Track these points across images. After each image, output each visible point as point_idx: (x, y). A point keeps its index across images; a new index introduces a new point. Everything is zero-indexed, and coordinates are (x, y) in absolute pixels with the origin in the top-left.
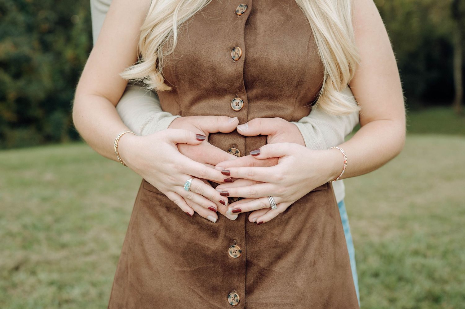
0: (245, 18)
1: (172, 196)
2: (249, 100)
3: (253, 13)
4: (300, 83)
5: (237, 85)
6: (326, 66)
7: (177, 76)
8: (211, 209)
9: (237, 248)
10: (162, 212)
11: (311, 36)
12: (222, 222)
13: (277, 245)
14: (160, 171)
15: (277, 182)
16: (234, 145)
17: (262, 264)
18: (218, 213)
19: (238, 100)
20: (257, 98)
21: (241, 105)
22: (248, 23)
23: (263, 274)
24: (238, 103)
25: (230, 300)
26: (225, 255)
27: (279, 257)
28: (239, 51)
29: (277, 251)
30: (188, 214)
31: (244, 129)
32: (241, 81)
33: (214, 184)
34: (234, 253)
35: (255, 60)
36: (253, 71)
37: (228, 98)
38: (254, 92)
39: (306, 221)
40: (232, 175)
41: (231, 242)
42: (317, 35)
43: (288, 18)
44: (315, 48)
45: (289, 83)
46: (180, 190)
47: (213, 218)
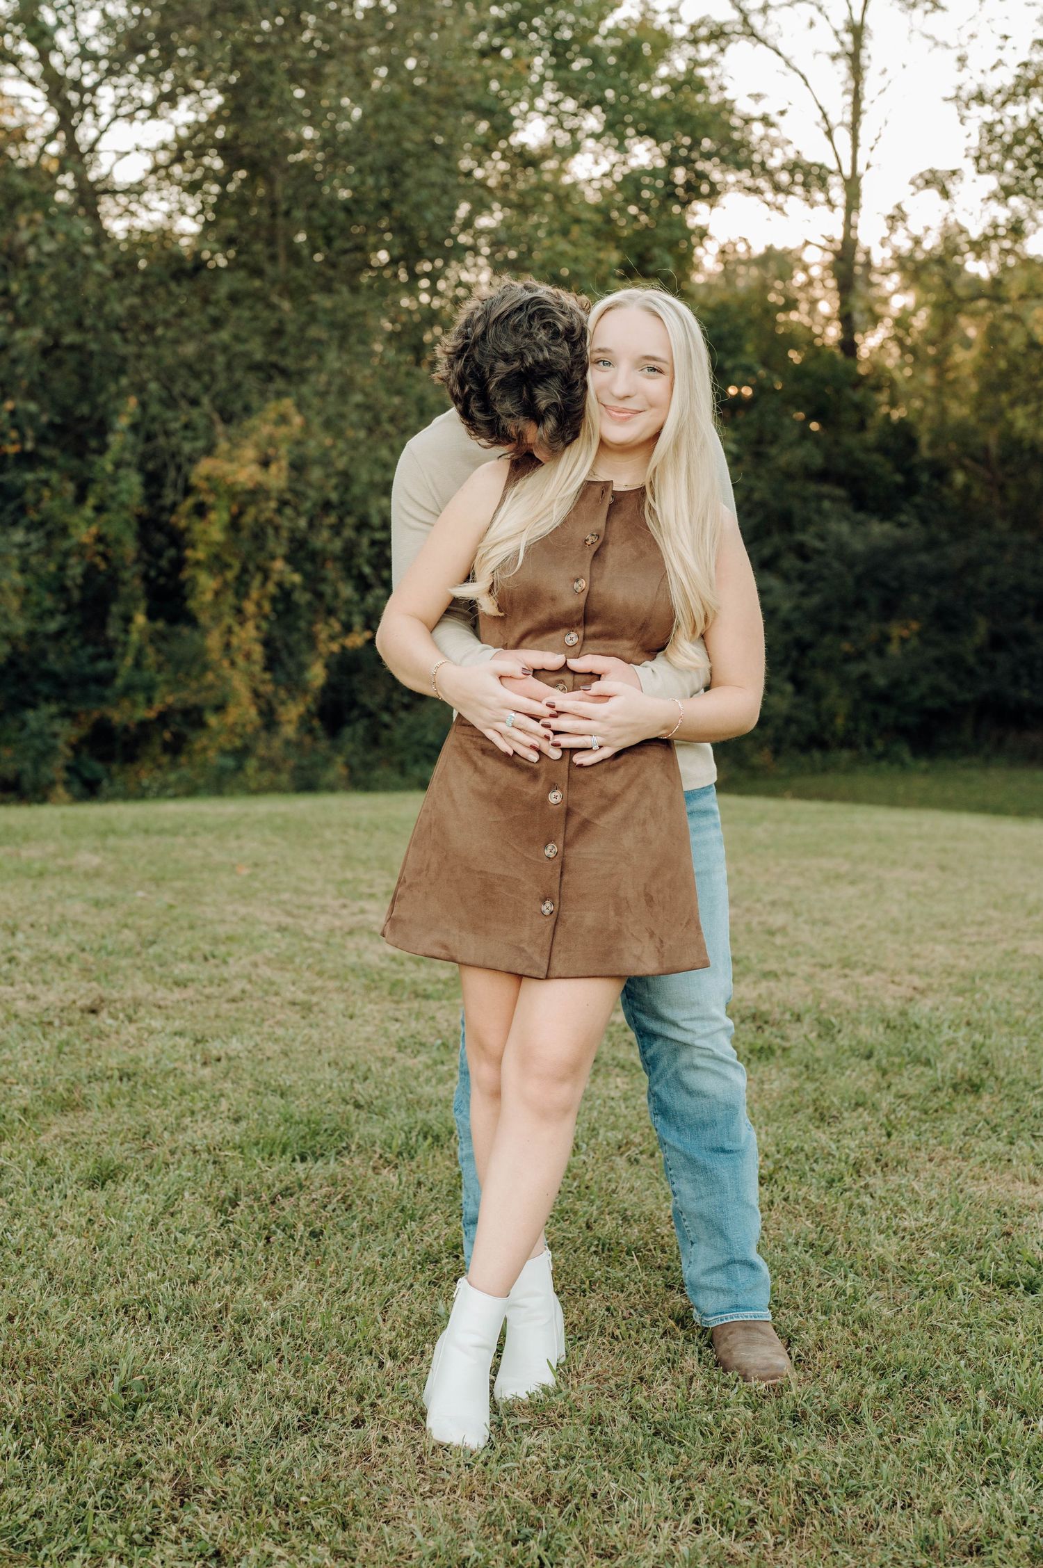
0: (594, 549)
1: (490, 734)
2: (585, 638)
3: (604, 544)
4: (644, 626)
5: (576, 618)
6: (678, 614)
7: (511, 603)
8: (533, 747)
9: (558, 793)
10: (476, 755)
11: (664, 576)
12: (544, 764)
13: (602, 794)
14: (482, 704)
15: (603, 720)
16: (562, 681)
17: (585, 814)
18: (539, 751)
19: (573, 635)
20: (596, 636)
21: (576, 640)
22: (597, 554)
23: (585, 825)
24: (572, 638)
25: (547, 852)
26: (545, 801)
27: (603, 810)
28: (583, 584)
29: (603, 802)
30: (507, 755)
31: (574, 664)
32: (580, 615)
33: (536, 718)
34: (555, 797)
35: (599, 595)
36: (596, 606)
37: (563, 631)
38: (592, 629)
39: (638, 775)
40: (558, 708)
41: (553, 786)
42: (671, 577)
43: (642, 554)
44: (667, 591)
45: (632, 624)
46: (501, 726)
47: (534, 757)
